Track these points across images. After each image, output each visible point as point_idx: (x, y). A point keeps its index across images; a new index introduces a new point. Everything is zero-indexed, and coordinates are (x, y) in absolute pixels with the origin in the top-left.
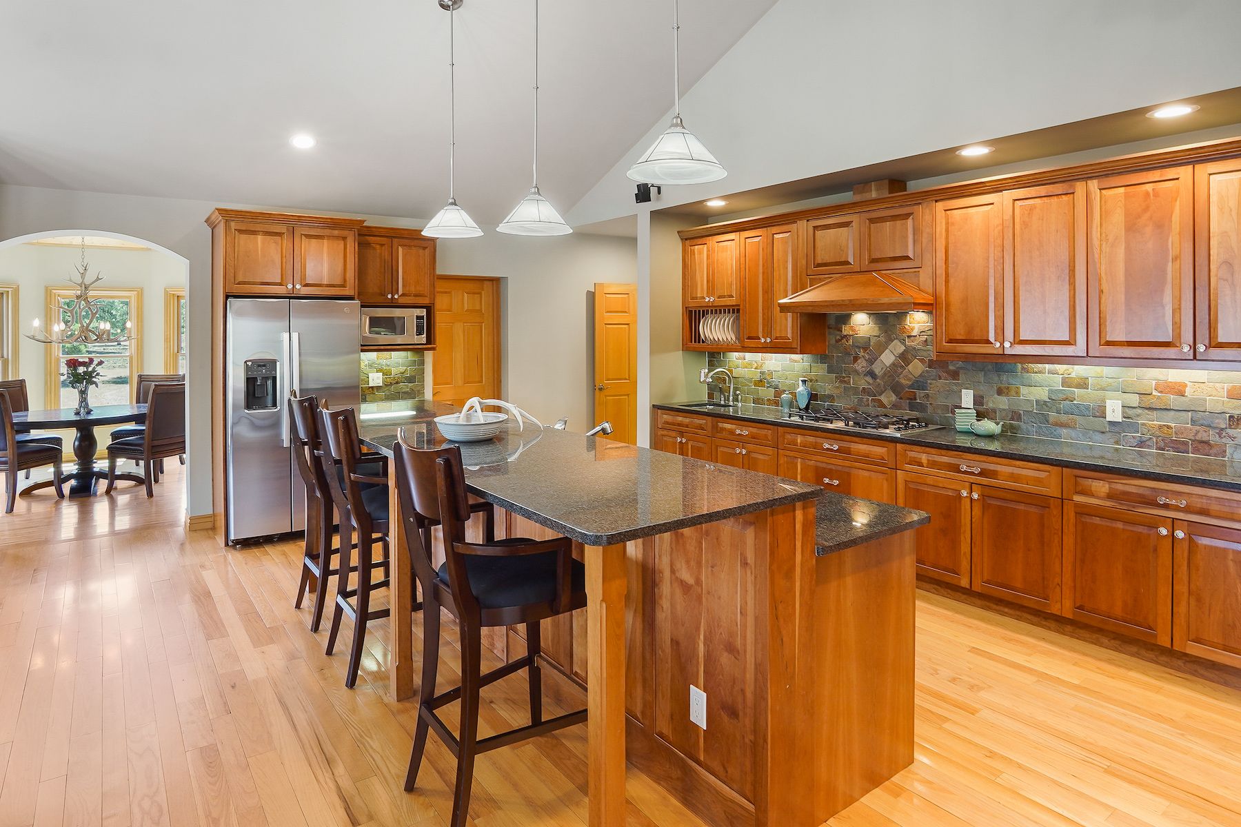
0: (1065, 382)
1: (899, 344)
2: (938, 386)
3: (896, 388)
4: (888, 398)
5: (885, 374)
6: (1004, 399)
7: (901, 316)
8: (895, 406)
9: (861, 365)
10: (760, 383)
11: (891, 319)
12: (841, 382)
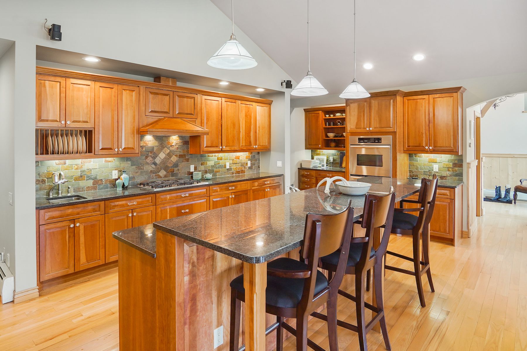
0: (218, 159)
1: (167, 149)
2: (182, 165)
3: (166, 168)
4: (162, 173)
5: (161, 163)
6: (203, 166)
7: (168, 137)
8: (165, 176)
9: (149, 160)
10: (81, 177)
11: (164, 138)
12: (139, 169)
